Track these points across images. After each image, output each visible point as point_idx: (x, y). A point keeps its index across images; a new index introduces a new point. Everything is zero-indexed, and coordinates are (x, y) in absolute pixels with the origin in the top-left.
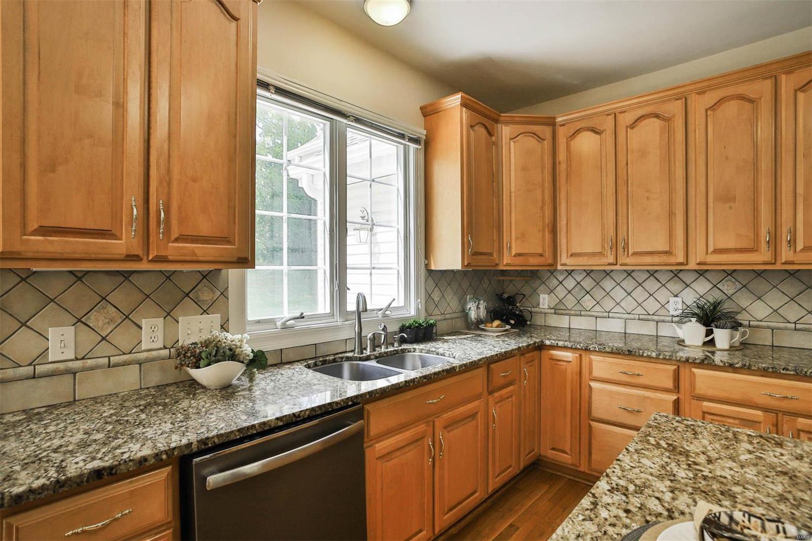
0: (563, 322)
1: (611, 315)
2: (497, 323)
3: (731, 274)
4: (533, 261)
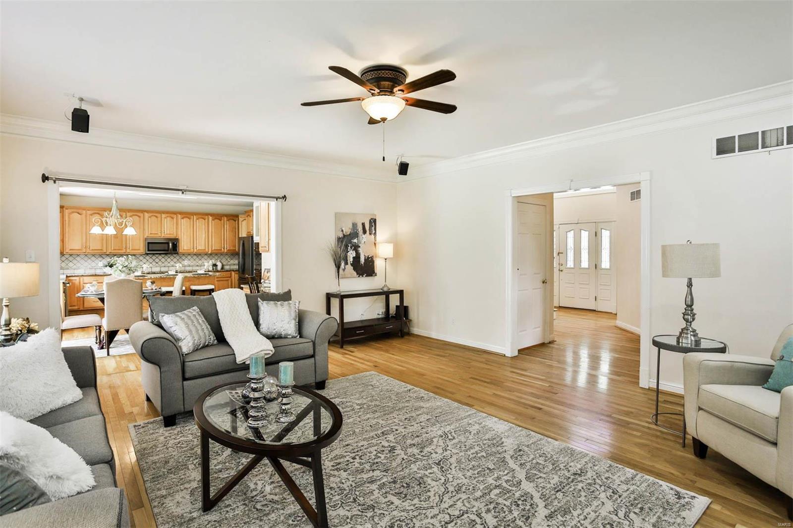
1: (80, 268)
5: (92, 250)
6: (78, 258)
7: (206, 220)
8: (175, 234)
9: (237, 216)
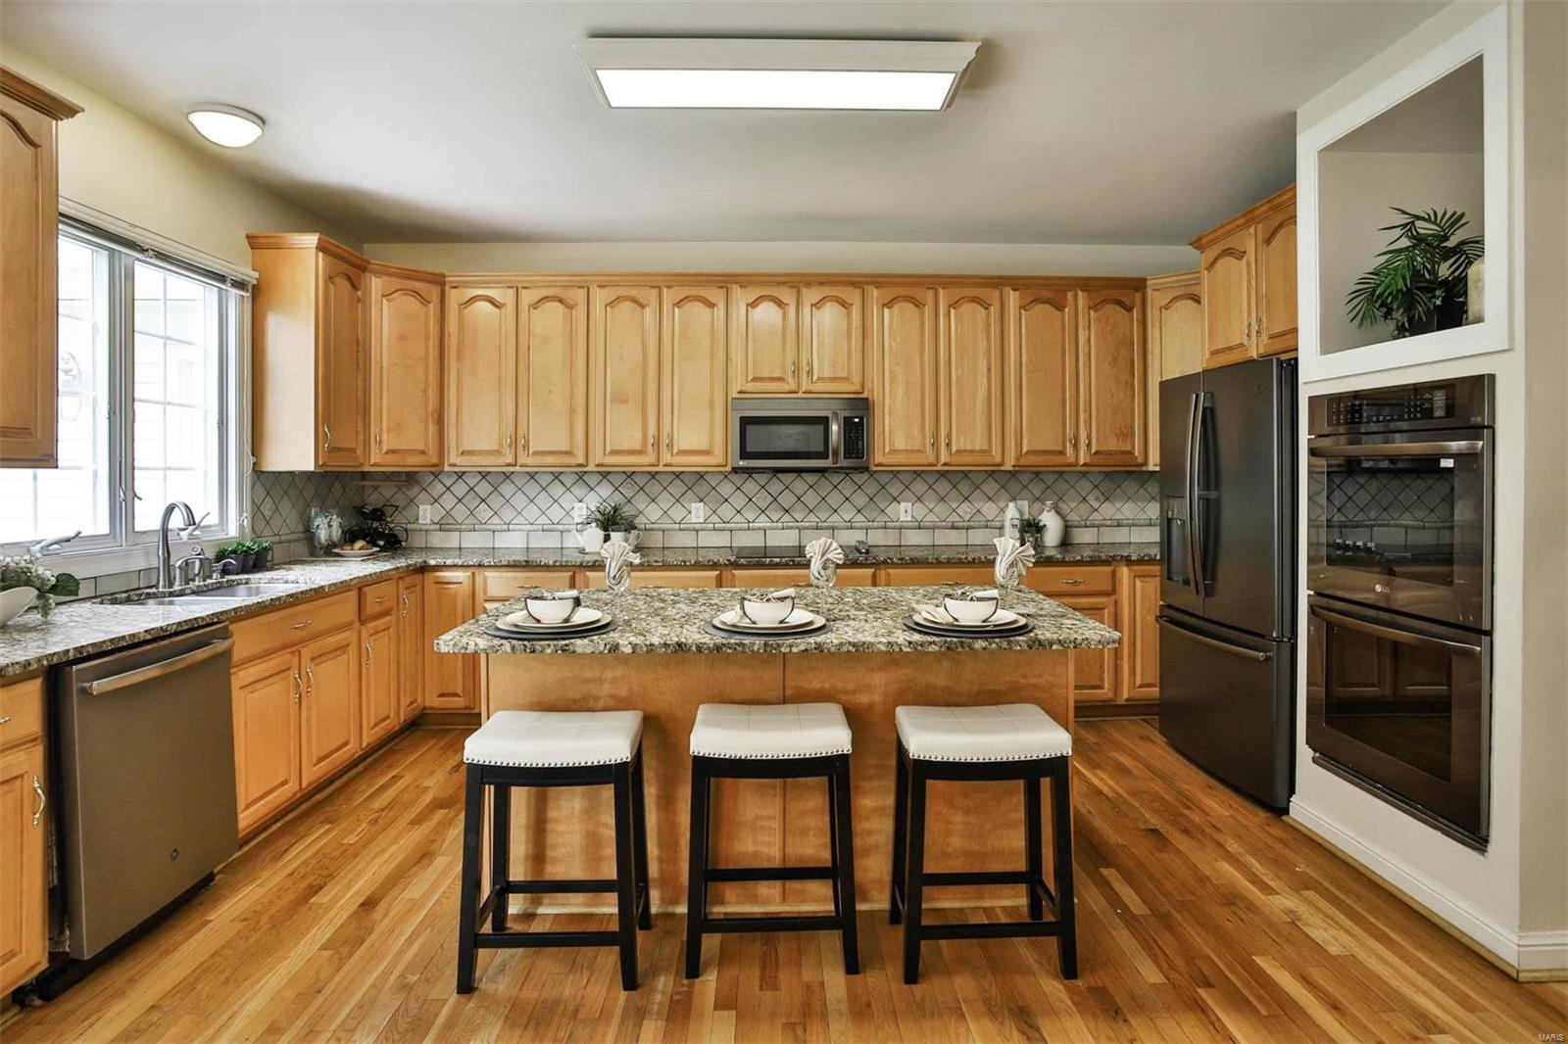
0: (453, 540)
1: (511, 527)
2: (360, 544)
3: (630, 475)
4: (412, 460)
5: (536, 453)
6: (507, 489)
7: (994, 310)
8: (856, 379)
9: (1135, 286)
